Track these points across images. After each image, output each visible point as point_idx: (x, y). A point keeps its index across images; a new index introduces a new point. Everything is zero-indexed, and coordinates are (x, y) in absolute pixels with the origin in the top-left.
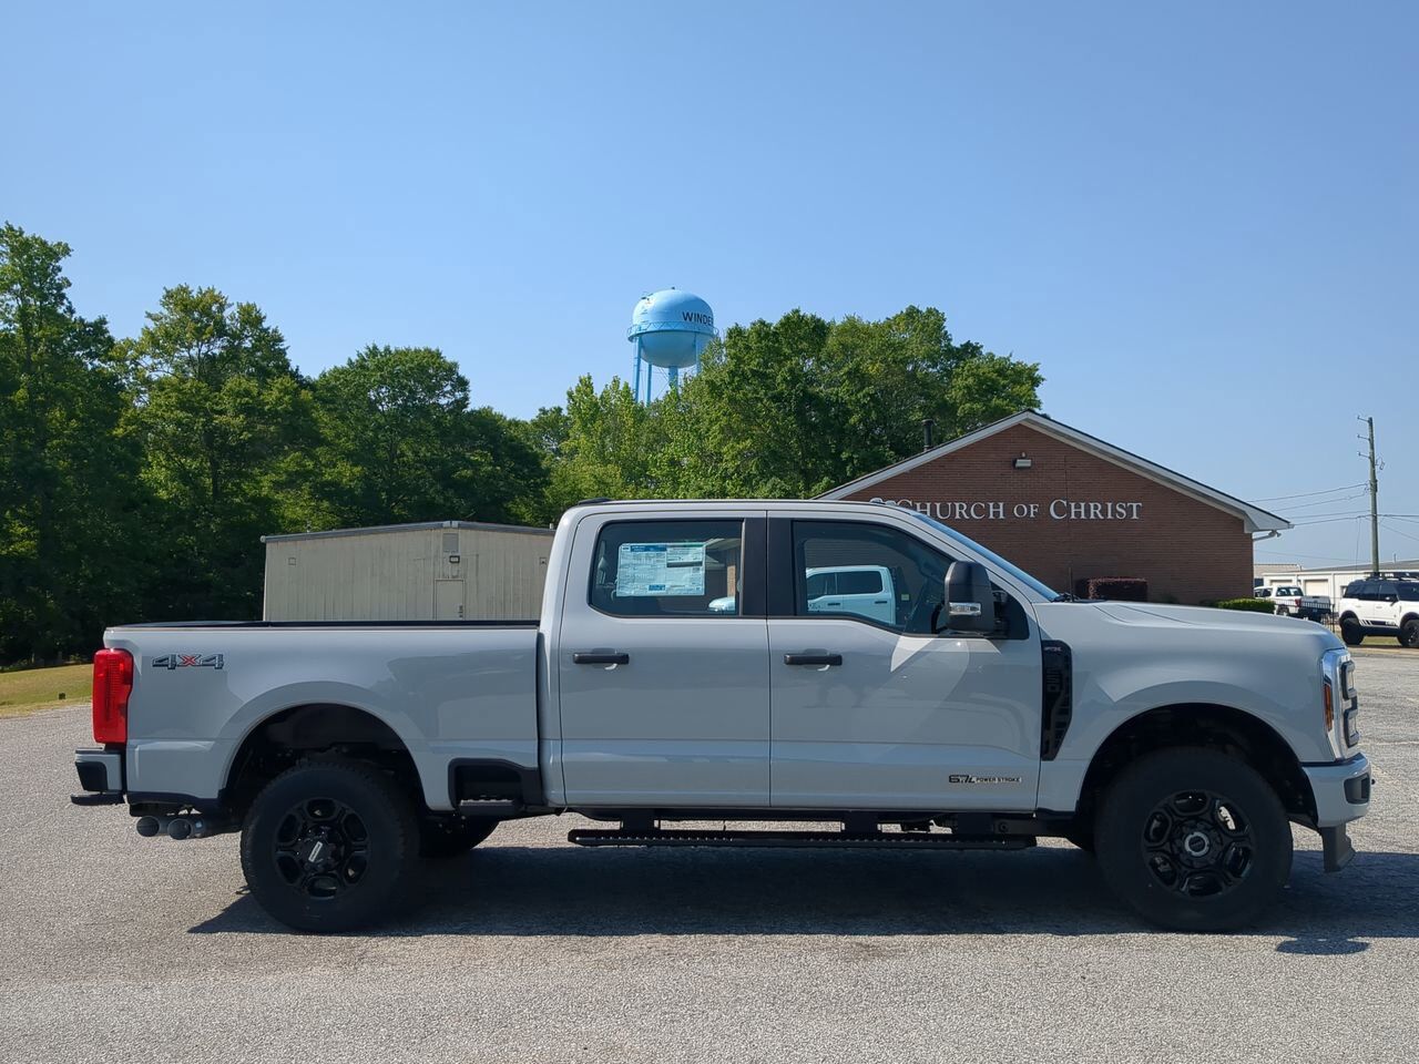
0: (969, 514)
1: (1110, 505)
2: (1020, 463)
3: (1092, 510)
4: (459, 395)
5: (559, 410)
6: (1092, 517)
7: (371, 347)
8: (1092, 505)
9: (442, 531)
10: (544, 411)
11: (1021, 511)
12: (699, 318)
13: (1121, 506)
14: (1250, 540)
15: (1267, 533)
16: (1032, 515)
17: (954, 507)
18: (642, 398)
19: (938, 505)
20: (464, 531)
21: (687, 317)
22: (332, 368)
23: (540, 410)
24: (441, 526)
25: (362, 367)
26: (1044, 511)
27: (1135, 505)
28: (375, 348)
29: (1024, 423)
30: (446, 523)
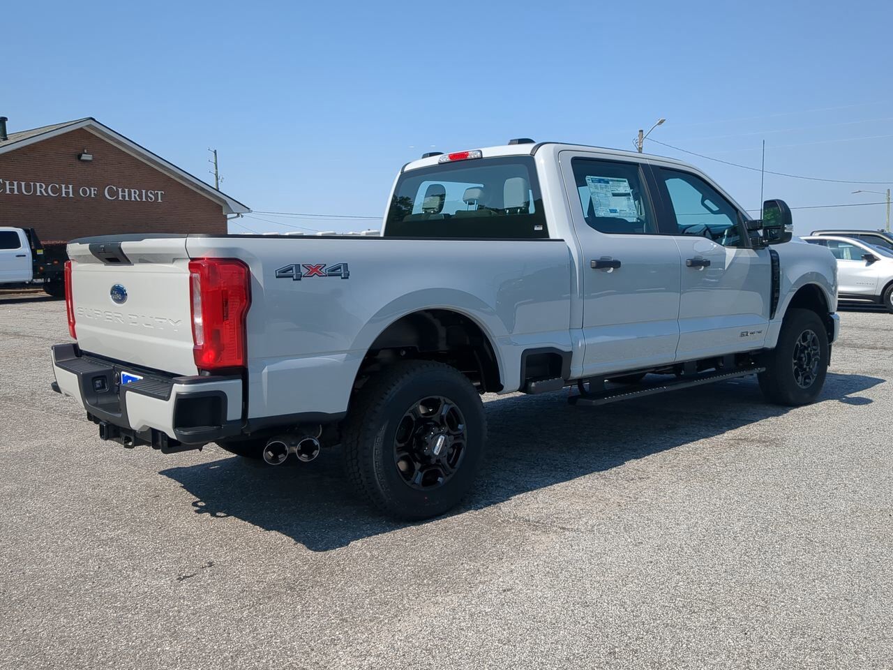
0: (47, 192)
1: (144, 191)
2: (84, 157)
3: (133, 195)
6: (133, 199)
8: (133, 191)
11: (84, 191)
13: (151, 193)
14: (226, 219)
15: (236, 215)
16: (93, 196)
17: (35, 186)
19: (23, 184)
26: (100, 194)
27: (159, 192)
29: (86, 128)
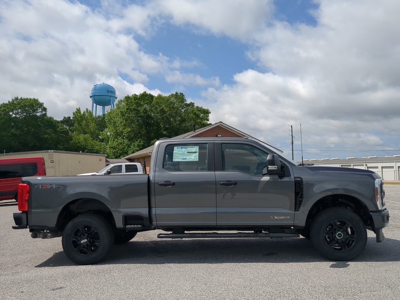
4: (44, 112)
5: (70, 117)
7: (16, 97)
9: (48, 153)
10: (65, 118)
12: (111, 92)
18: (94, 114)
20: (55, 153)
21: (108, 91)
22: (2, 103)
23: (64, 117)
24: (48, 152)
25: (13, 103)
28: (17, 97)
29: (219, 125)
30: (50, 151)
